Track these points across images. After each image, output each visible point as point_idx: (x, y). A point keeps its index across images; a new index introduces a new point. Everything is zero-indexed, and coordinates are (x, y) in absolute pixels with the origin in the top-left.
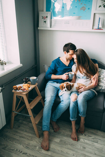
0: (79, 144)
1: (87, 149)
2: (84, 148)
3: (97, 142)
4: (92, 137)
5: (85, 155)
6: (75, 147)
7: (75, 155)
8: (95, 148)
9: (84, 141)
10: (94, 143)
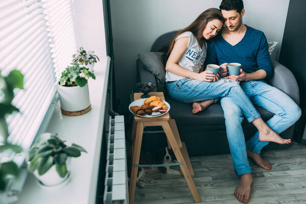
0: (269, 182)
1: (287, 185)
2: (282, 185)
3: (289, 169)
4: (275, 165)
5: (293, 195)
6: (268, 190)
7: (282, 202)
8: (295, 178)
9: (271, 174)
10: (286, 172)
